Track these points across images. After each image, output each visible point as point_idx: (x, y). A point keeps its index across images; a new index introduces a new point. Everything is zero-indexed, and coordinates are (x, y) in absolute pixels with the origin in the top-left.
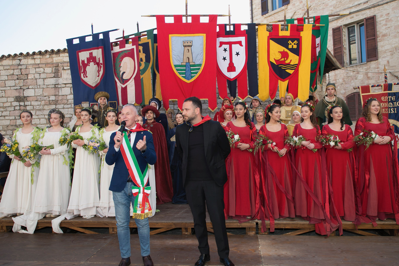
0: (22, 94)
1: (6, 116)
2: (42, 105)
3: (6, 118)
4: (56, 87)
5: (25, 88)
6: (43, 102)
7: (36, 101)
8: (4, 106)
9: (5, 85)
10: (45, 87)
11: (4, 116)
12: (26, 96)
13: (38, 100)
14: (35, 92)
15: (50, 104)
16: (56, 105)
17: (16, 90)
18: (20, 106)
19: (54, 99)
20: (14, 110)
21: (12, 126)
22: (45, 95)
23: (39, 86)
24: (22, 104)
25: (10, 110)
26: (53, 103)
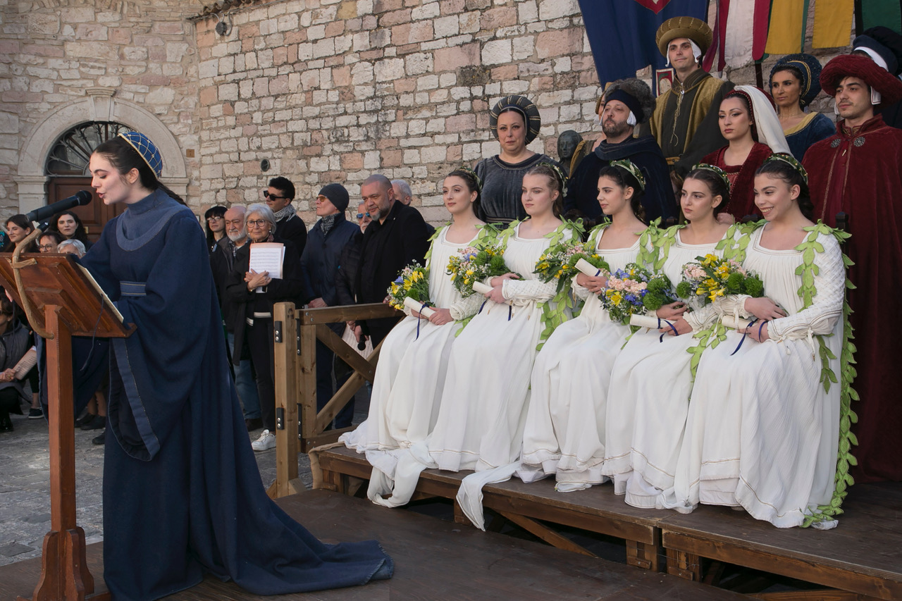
0: (478, 59)
1: (436, 133)
2: (533, 92)
3: (436, 141)
4: (574, 25)
5: (484, 37)
6: (536, 80)
7: (515, 79)
8: (432, 101)
9: (434, 33)
10: (540, 27)
11: (433, 135)
12: (488, 64)
13: (522, 75)
14: (512, 49)
15: (556, 87)
16: (573, 87)
17: (461, 46)
18: (472, 98)
19: (567, 69)
20: (458, 114)
21: (451, 164)
22: (541, 57)
23: (523, 27)
24: (477, 91)
25: (445, 114)
26: (565, 82)
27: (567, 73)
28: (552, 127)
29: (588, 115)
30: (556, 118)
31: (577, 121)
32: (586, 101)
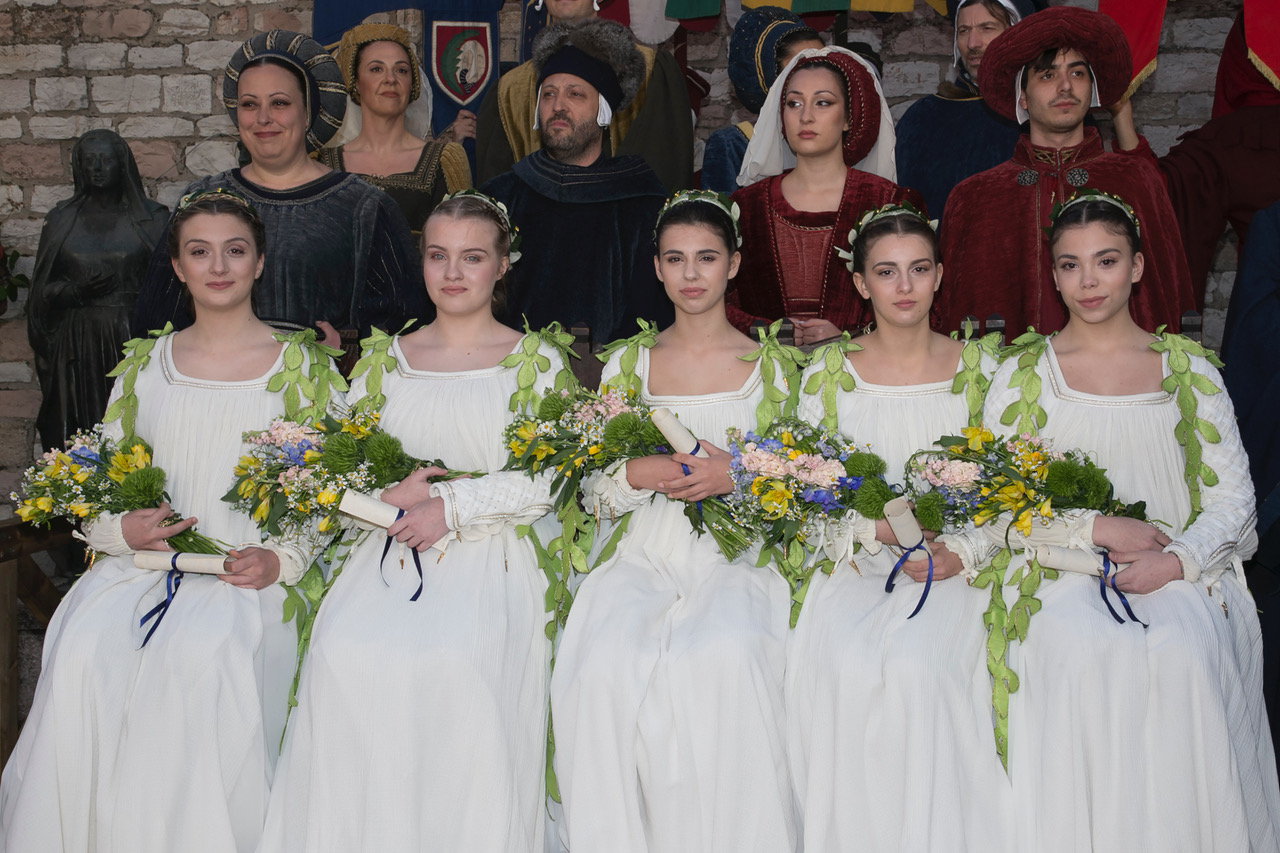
26: (44, 28)
27: (49, 9)
28: (14, 121)
29: (108, 103)
30: (26, 103)
31: (79, 112)
32: (100, 72)
